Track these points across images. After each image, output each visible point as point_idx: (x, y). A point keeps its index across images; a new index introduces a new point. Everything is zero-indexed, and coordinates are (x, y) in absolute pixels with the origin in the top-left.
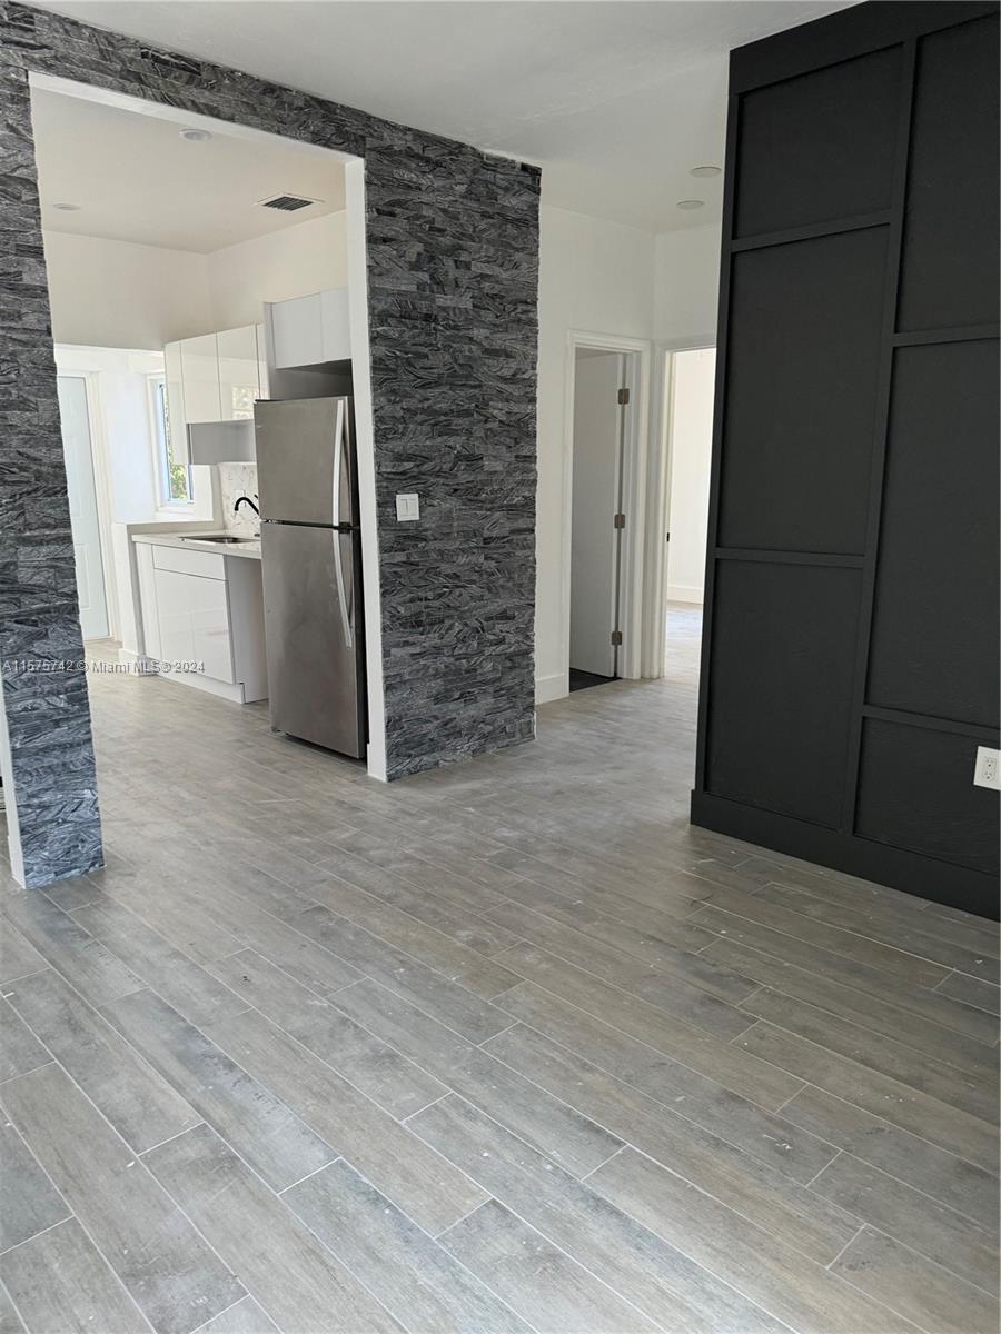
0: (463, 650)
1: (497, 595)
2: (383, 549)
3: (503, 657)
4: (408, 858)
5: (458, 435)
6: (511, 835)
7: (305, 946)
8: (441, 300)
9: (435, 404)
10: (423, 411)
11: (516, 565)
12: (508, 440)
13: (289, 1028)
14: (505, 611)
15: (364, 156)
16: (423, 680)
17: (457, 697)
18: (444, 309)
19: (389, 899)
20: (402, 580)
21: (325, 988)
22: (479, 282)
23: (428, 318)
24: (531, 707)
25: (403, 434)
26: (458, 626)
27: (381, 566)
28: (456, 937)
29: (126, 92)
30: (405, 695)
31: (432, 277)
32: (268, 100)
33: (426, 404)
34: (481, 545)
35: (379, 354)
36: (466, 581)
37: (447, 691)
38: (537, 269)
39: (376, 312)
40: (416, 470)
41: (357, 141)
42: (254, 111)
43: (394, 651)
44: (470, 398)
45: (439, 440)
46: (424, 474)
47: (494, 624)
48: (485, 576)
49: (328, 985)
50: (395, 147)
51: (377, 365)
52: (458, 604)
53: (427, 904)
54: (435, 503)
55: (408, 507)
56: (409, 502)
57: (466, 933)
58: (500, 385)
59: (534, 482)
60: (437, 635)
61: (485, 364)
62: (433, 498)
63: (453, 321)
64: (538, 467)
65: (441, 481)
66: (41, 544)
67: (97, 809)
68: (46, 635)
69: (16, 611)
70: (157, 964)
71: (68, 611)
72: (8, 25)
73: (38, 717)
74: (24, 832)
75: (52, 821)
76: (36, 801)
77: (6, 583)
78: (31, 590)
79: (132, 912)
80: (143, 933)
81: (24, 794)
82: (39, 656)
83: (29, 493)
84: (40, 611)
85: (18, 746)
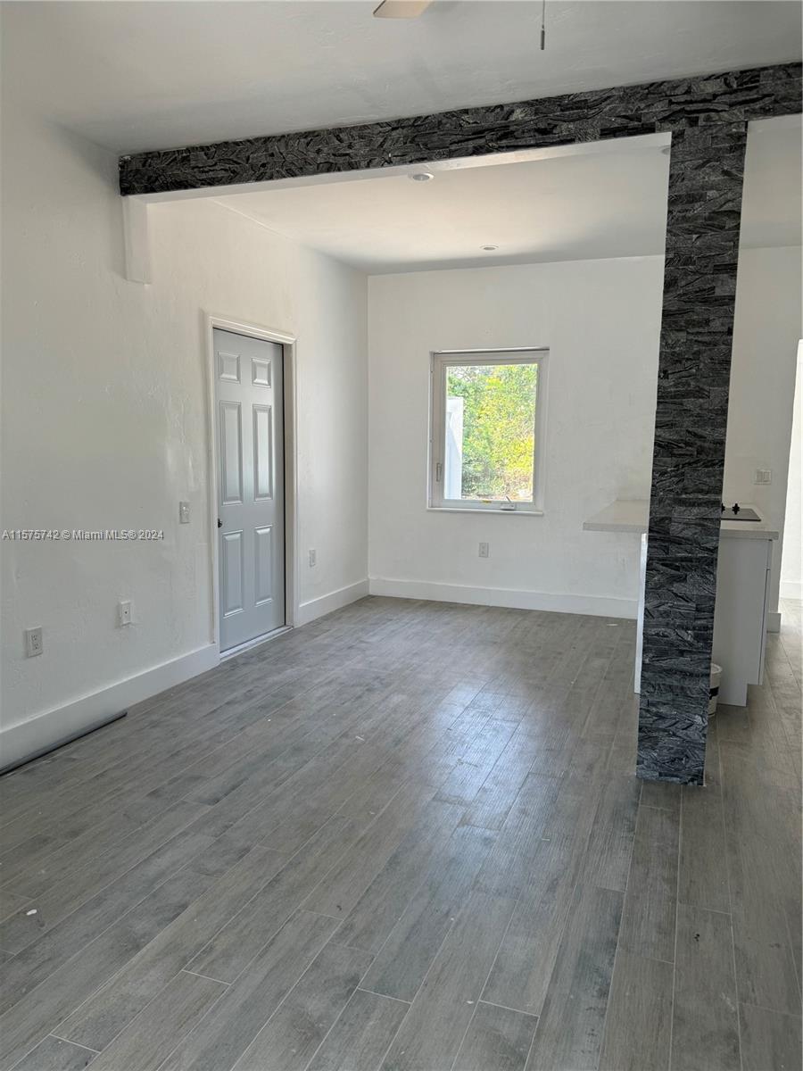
13: (679, 1003)
21: (751, 994)
49: (759, 995)
66: (693, 505)
67: (704, 735)
68: (685, 579)
69: (663, 555)
70: (650, 880)
71: (708, 563)
72: (736, 91)
73: (667, 643)
74: (640, 729)
75: (664, 730)
76: (654, 709)
77: (659, 533)
78: (678, 542)
79: (681, 832)
80: (670, 851)
81: (645, 700)
82: (676, 595)
83: (690, 464)
84: (683, 559)
85: (647, 661)
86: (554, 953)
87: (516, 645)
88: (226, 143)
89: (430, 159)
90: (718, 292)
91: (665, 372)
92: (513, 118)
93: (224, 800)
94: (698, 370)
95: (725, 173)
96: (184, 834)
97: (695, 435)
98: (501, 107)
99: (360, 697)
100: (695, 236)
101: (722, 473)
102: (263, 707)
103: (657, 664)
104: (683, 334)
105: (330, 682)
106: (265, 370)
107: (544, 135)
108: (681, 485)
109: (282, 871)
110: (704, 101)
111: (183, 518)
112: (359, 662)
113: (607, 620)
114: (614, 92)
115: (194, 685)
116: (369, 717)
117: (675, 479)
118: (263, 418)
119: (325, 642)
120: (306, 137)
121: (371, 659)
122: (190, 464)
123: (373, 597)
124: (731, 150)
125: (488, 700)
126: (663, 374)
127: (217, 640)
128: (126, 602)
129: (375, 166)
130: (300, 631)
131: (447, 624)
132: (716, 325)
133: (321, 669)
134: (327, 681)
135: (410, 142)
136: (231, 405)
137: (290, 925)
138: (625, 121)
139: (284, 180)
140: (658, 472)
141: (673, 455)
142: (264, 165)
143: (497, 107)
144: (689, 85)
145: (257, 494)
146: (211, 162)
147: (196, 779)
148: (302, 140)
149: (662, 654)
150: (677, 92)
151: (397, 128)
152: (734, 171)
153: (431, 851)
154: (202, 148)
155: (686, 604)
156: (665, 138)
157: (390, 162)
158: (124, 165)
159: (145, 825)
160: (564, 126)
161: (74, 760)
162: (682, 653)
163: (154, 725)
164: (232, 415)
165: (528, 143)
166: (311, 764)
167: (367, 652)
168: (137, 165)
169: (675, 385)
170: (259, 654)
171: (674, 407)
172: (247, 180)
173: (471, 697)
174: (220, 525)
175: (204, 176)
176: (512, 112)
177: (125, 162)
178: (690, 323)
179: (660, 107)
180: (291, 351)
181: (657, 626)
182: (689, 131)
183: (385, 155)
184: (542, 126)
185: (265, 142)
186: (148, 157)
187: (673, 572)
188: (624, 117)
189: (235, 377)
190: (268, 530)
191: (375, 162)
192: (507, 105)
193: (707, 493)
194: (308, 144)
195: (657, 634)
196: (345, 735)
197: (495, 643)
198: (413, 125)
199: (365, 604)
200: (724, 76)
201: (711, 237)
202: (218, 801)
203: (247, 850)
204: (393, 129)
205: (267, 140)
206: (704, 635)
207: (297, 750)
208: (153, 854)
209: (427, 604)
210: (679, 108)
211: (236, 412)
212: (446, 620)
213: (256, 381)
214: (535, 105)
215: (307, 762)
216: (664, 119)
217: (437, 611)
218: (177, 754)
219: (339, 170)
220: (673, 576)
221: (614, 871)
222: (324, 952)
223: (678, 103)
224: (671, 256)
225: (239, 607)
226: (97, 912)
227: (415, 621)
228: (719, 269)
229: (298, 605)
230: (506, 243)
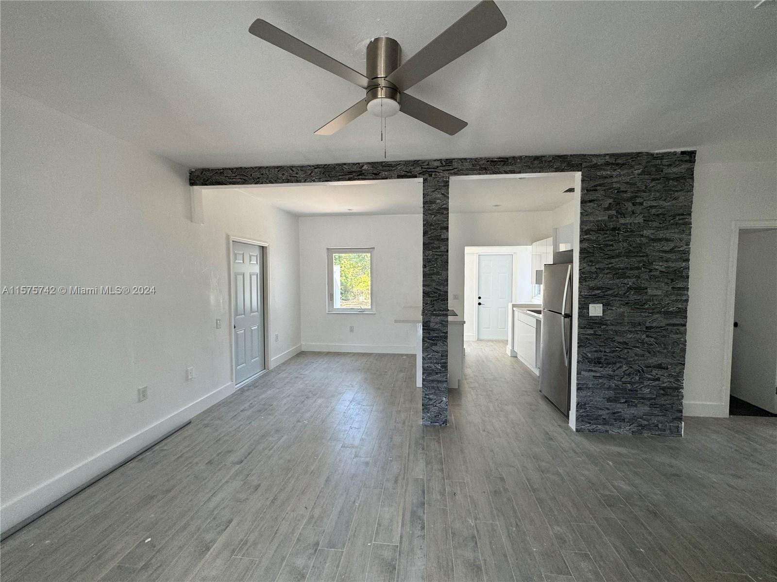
0: (629, 379)
1: (655, 355)
2: (580, 327)
3: (658, 388)
4: (559, 474)
5: (630, 278)
6: (624, 487)
7: (484, 492)
8: (622, 221)
9: (615, 265)
10: (608, 268)
11: (670, 342)
12: (666, 280)
13: (452, 526)
14: (661, 364)
15: (581, 171)
16: (600, 389)
17: (623, 402)
18: (624, 224)
19: (534, 490)
20: (590, 342)
21: (478, 516)
22: (649, 210)
23: (614, 229)
24: (680, 419)
25: (595, 278)
26: (625, 368)
27: (578, 334)
28: (552, 528)
29: (480, 174)
30: (588, 394)
31: (617, 212)
32: (536, 162)
33: (610, 266)
34: (645, 329)
35: (584, 247)
36: (633, 346)
37: (616, 397)
38: (692, 198)
39: (584, 230)
40: (602, 294)
41: (577, 166)
42: (529, 167)
43: (583, 373)
44: (640, 262)
45: (618, 280)
46: (607, 296)
47: (652, 370)
48: (646, 345)
49: (481, 516)
50: (599, 163)
51: (582, 251)
52: (626, 357)
53: (549, 502)
54: (614, 308)
55: (596, 310)
56: (597, 308)
57: (559, 529)
58: (661, 254)
59: (687, 301)
60: (611, 369)
61: (651, 246)
62: (613, 306)
63: (630, 229)
64: (689, 293)
65: (618, 299)
66: (438, 316)
67: (447, 405)
68: (437, 345)
69: (428, 336)
70: (434, 471)
71: (444, 338)
72: (445, 166)
73: (431, 370)
74: (423, 405)
75: (432, 405)
76: (428, 397)
77: (426, 327)
78: (433, 330)
79: (442, 447)
80: (439, 456)
81: (424, 393)
82: (434, 351)
83: (436, 300)
84: (436, 337)
85: (424, 378)
86: (401, 513)
87: (368, 369)
88: (241, 168)
89: (331, 181)
90: (443, 237)
91: (425, 265)
92: (364, 168)
93: (245, 461)
94: (437, 265)
95: (443, 194)
96: (227, 482)
97: (437, 289)
98: (359, 164)
99: (303, 401)
100: (433, 216)
101: (447, 303)
102: (259, 411)
103: (428, 378)
104: (431, 252)
105: (289, 396)
106: (255, 258)
107: (376, 176)
108: (433, 308)
109: (277, 494)
110: (434, 168)
111: (218, 326)
112: (301, 384)
113: (402, 355)
114: (401, 162)
115: (224, 403)
116: (309, 411)
117: (431, 306)
118: (254, 278)
119: (285, 376)
120: (277, 168)
121: (307, 382)
122: (221, 301)
123: (304, 352)
124: (444, 186)
125: (359, 397)
126: (425, 266)
127: (234, 380)
128: (191, 368)
129: (308, 182)
130: (272, 371)
131: (338, 362)
132: (443, 248)
133: (284, 390)
134: (288, 395)
135: (323, 174)
136: (239, 274)
137: (284, 522)
138: (406, 173)
139: (268, 185)
140: (425, 303)
141: (430, 297)
142: (258, 178)
143: (357, 163)
144: (428, 162)
145: (251, 311)
146: (234, 175)
147: (229, 452)
148: (276, 169)
149: (430, 374)
150: (424, 164)
151: (317, 168)
152: (445, 194)
153: (343, 472)
154: (230, 169)
155: (437, 354)
156: (421, 180)
157: (314, 181)
158: (191, 173)
159: (206, 481)
160: (383, 173)
161: (165, 450)
162: (437, 373)
163: (206, 426)
164: (240, 278)
165: (370, 178)
166: (285, 437)
167: (304, 379)
168: (198, 173)
169: (429, 271)
170: (254, 384)
171: (429, 278)
172: (251, 184)
173: (352, 396)
174: (235, 327)
175: (231, 180)
176: (363, 166)
177: (192, 172)
178: (433, 248)
179: (418, 169)
180: (267, 249)
181: (427, 363)
182: (429, 178)
183: (311, 178)
184: (375, 172)
185: (259, 169)
186: (203, 171)
187: (432, 342)
188: (405, 171)
189: (242, 262)
190: (257, 327)
191: (308, 180)
192: (361, 163)
193: (443, 311)
194: (278, 171)
195: (428, 367)
196: (298, 421)
197: (359, 370)
198: (323, 167)
199: (301, 354)
200: (441, 160)
201: (439, 217)
202: (242, 462)
203: (259, 485)
204: (315, 168)
205: (260, 168)
206: (445, 366)
207: (277, 431)
208: (212, 495)
209: (328, 354)
210: (425, 170)
211: (242, 276)
212: (337, 361)
213: (251, 262)
214: (373, 164)
215: (282, 436)
216: (420, 173)
217: (333, 357)
218: (219, 440)
219: (292, 182)
220: (432, 343)
221: (419, 470)
222: (302, 532)
223: (425, 168)
224: (425, 223)
225: (243, 363)
226: (185, 533)
227: (324, 362)
228: (442, 228)
229: (270, 359)
230: (357, 208)
